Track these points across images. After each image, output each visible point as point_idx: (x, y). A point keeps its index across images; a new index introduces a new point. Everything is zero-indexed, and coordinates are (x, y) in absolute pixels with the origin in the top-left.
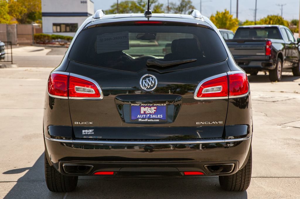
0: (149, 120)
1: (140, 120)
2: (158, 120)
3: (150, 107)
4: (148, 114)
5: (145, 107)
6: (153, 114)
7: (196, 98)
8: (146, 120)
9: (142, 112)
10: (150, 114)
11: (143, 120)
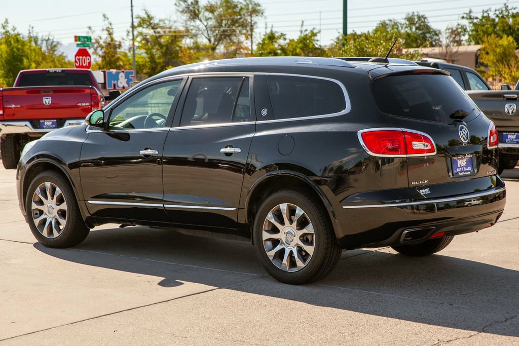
0: (465, 174)
1: (459, 174)
2: (469, 173)
3: (462, 159)
5: (460, 159)
6: (465, 167)
8: (463, 174)
9: (459, 166)
10: (463, 166)
11: (461, 174)
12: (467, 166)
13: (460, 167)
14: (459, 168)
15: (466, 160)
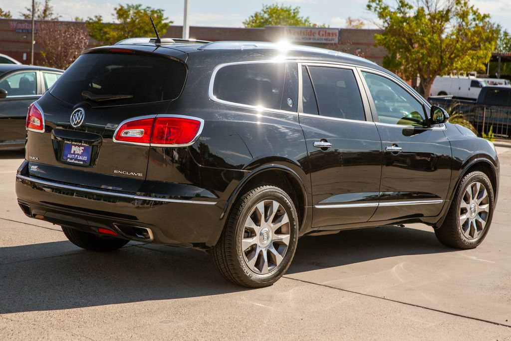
0: (75, 162)
1: (68, 160)
2: (82, 163)
3: (79, 146)
4: (77, 154)
5: (75, 145)
6: (80, 155)
7: (114, 140)
8: (73, 161)
9: (72, 152)
10: (78, 154)
11: (71, 161)
12: (82, 155)
13: (74, 154)
14: (72, 154)
15: (83, 148)
